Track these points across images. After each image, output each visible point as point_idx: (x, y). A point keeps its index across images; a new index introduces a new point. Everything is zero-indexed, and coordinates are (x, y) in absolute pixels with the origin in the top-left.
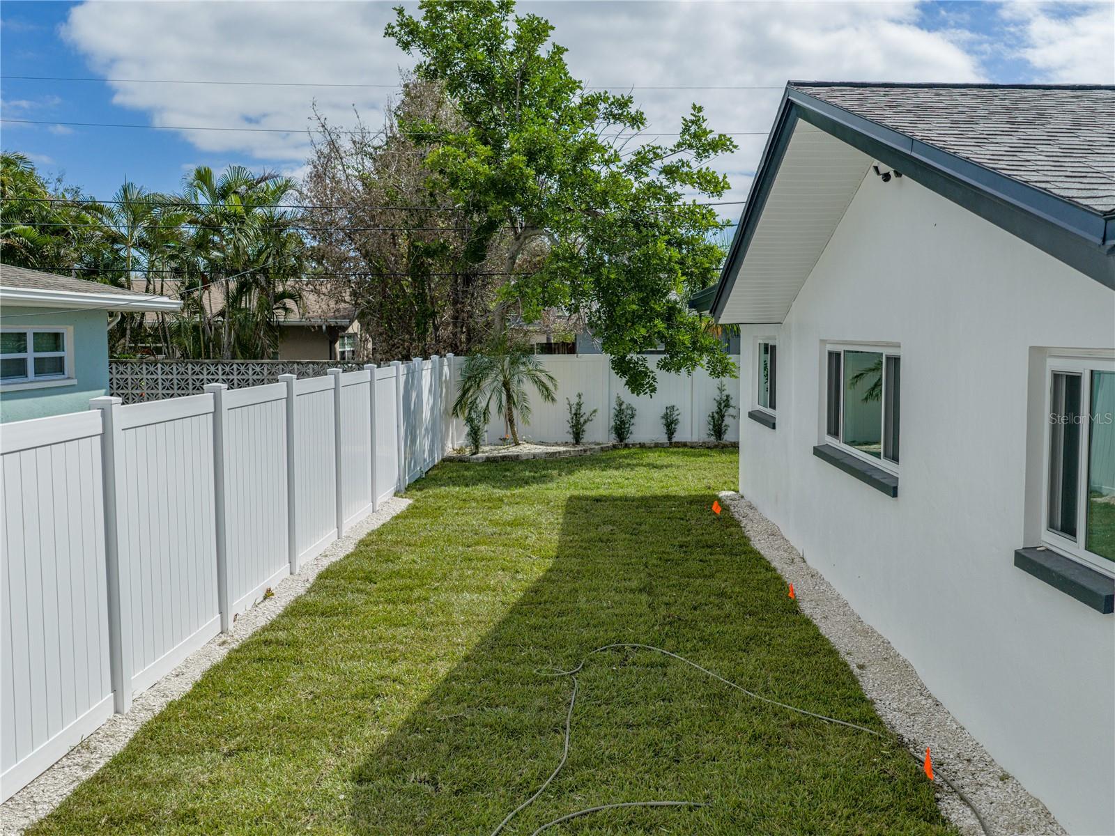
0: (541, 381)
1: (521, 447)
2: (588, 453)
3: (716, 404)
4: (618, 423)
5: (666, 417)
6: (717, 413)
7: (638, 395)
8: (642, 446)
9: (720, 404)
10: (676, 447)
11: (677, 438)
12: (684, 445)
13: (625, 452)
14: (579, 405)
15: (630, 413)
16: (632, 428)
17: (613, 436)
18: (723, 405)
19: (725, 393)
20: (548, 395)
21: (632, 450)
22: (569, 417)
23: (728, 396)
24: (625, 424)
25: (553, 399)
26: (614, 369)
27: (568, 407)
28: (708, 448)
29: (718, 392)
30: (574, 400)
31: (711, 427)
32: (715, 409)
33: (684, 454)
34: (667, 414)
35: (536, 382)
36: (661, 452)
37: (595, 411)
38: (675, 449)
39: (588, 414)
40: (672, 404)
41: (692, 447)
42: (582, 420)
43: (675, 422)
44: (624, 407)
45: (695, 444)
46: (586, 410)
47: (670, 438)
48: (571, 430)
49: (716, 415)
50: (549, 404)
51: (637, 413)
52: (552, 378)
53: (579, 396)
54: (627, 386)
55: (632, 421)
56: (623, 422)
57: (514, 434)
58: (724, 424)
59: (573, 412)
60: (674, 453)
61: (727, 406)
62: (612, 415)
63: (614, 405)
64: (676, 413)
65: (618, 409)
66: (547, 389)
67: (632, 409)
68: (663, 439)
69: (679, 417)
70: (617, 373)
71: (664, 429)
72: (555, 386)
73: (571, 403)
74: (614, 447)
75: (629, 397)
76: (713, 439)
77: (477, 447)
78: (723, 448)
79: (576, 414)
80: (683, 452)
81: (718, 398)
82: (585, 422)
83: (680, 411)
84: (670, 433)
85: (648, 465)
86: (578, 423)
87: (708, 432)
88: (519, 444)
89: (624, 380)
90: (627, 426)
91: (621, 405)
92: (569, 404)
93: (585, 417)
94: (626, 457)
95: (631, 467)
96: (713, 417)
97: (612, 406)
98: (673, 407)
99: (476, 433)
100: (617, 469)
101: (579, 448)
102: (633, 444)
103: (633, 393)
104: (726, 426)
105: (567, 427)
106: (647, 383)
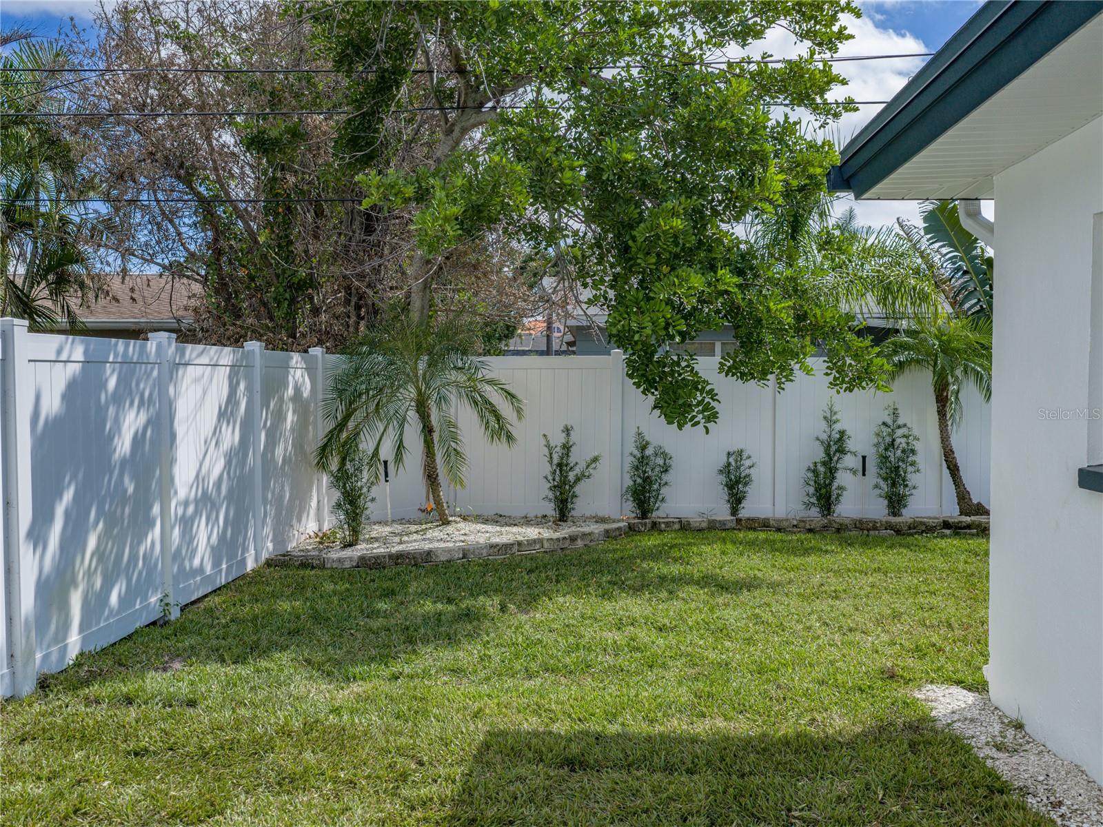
0: (487, 402)
1: (450, 529)
2: (580, 543)
3: (822, 449)
4: (639, 481)
5: (726, 470)
6: (824, 464)
7: (680, 427)
8: (684, 527)
9: (829, 446)
10: (750, 529)
11: (749, 510)
12: (765, 525)
13: (651, 541)
14: (567, 448)
15: (661, 462)
16: (664, 491)
17: (630, 505)
18: (834, 448)
19: (838, 427)
20: (499, 429)
21: (667, 538)
22: (547, 469)
23: (842, 433)
24: (651, 483)
25: (509, 437)
26: (631, 376)
27: (546, 451)
28: (810, 531)
29: (824, 425)
30: (558, 439)
31: (812, 490)
32: (820, 455)
33: (772, 547)
34: (729, 464)
35: (476, 403)
36: (724, 541)
37: (595, 460)
38: (751, 535)
39: (582, 465)
40: (740, 447)
41: (779, 530)
42: (571, 476)
43: (746, 481)
44: (649, 451)
45: (785, 524)
46: (578, 457)
47: (734, 511)
48: (551, 495)
49: (821, 469)
50: (502, 445)
51: (673, 463)
52: (513, 396)
53: (567, 431)
54: (657, 412)
55: (665, 477)
56: (647, 480)
57: (438, 502)
58: (835, 485)
59: (556, 460)
60: (752, 544)
61: (842, 451)
62: (627, 467)
63: (631, 448)
64: (747, 463)
65: (639, 455)
66: (498, 418)
67: (665, 455)
68: (722, 512)
69: (752, 471)
70: (638, 385)
71: (724, 494)
72: (519, 411)
73: (552, 444)
74: (631, 528)
75: (660, 432)
76: (815, 512)
77: (355, 532)
78: (838, 531)
79: (560, 465)
80: (766, 541)
81: (824, 437)
82: (578, 479)
83: (754, 459)
84: (736, 500)
85: (705, 581)
86: (564, 480)
87: (806, 499)
88: (448, 523)
89: (651, 399)
90: (655, 487)
91: (643, 448)
92: (548, 446)
93: (577, 471)
94: (655, 555)
95: (669, 584)
96: (815, 471)
97: (627, 452)
98: (740, 453)
99: (352, 503)
100: (637, 590)
101: (565, 531)
102: (667, 524)
103: (670, 423)
104: (840, 488)
105: (545, 489)
106: (699, 404)
